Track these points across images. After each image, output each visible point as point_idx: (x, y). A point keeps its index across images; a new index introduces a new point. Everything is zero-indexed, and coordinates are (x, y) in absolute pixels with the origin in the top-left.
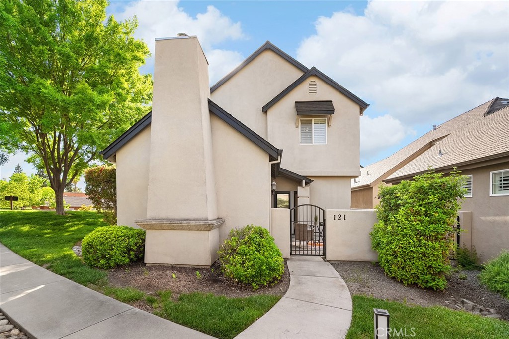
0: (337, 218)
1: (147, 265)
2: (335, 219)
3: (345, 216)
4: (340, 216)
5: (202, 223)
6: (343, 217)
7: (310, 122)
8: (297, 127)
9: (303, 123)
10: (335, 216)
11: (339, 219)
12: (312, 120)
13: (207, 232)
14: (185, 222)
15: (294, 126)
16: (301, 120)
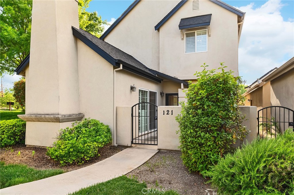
0: (166, 113)
1: (27, 146)
2: (164, 114)
3: (172, 111)
4: (168, 111)
5: (52, 116)
6: (170, 113)
7: (193, 35)
8: (183, 39)
9: (188, 35)
10: (164, 111)
11: (167, 114)
12: (195, 32)
13: (58, 123)
14: (43, 116)
15: (180, 39)
16: (186, 34)
